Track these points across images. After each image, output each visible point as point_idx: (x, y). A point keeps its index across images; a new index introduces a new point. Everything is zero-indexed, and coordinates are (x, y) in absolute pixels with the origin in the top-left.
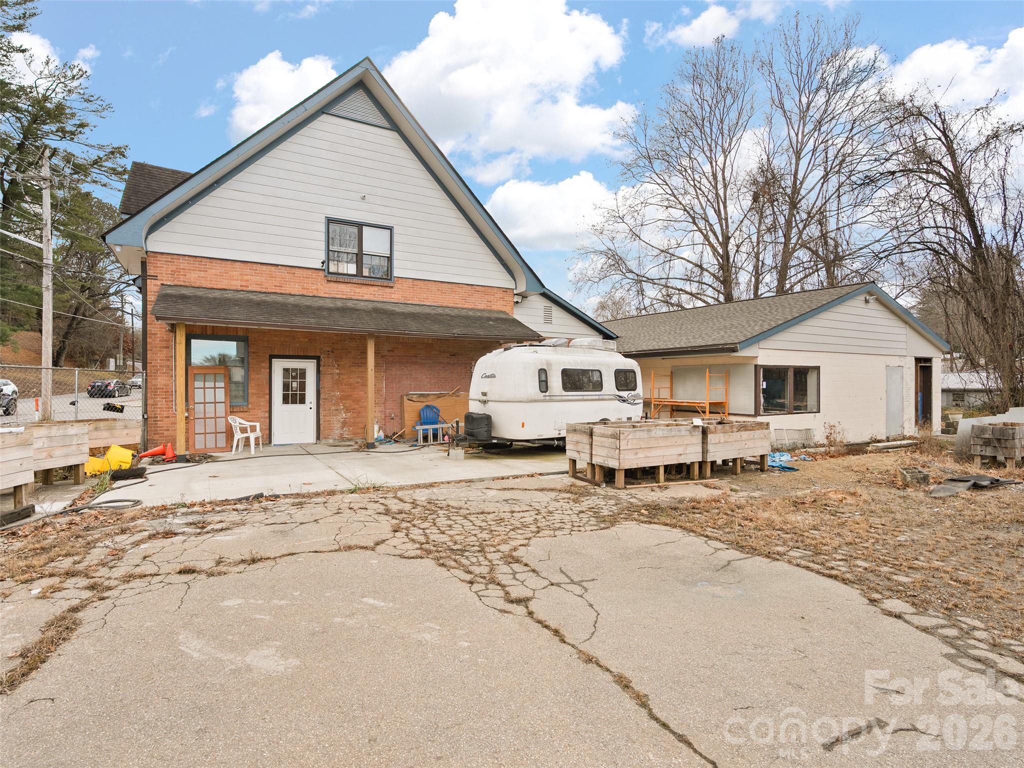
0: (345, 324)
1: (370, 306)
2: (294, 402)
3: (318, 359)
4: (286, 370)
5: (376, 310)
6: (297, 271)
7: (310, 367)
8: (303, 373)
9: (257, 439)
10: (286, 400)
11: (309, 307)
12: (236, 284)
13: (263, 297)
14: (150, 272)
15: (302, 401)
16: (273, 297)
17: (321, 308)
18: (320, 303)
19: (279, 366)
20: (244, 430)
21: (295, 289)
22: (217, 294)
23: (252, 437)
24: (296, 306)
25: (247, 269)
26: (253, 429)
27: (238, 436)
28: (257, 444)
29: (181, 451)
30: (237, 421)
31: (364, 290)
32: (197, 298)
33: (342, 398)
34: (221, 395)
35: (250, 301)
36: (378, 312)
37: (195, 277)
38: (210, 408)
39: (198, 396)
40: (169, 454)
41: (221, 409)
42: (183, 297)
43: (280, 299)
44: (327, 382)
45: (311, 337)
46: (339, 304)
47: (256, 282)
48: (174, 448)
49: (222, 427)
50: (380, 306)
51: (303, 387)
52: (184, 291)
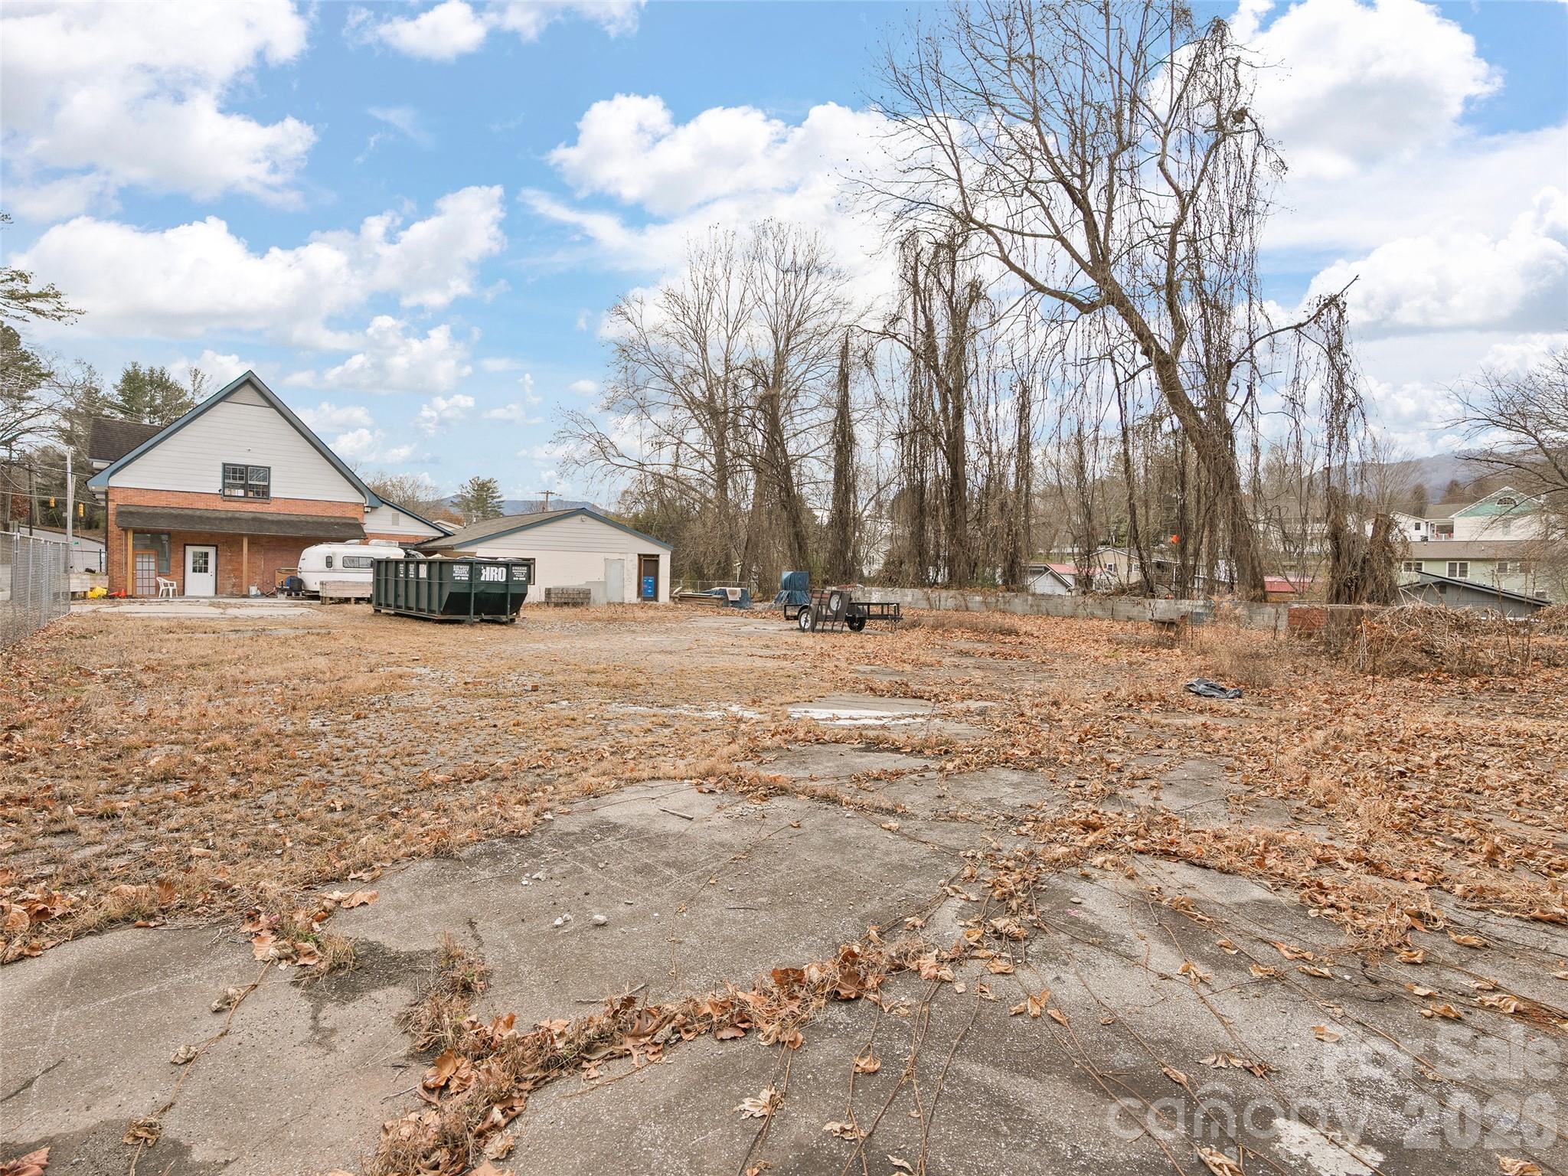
0: (229, 529)
1: (251, 515)
2: (200, 571)
3: (217, 546)
4: (195, 555)
5: (254, 519)
6: (203, 496)
7: (211, 551)
8: (206, 554)
9: (174, 590)
10: (194, 570)
11: (208, 518)
12: (164, 504)
13: (179, 511)
14: (110, 498)
15: (206, 571)
16: (187, 511)
17: (216, 519)
18: (217, 514)
19: (190, 551)
20: (166, 585)
21: (201, 506)
22: (151, 510)
23: (171, 589)
24: (200, 517)
25: (170, 495)
26: (172, 585)
27: (162, 588)
28: (174, 594)
29: (129, 593)
30: (162, 580)
31: (249, 505)
32: (138, 513)
33: (233, 570)
34: (152, 566)
35: (171, 514)
36: (257, 520)
37: (137, 500)
38: (146, 573)
39: (139, 566)
40: (123, 594)
41: (152, 573)
42: (131, 513)
43: (190, 512)
44: (222, 560)
45: (212, 535)
46: (230, 515)
47: (175, 502)
48: (126, 591)
49: (153, 583)
50: (258, 515)
51: (206, 563)
52: (132, 509)
